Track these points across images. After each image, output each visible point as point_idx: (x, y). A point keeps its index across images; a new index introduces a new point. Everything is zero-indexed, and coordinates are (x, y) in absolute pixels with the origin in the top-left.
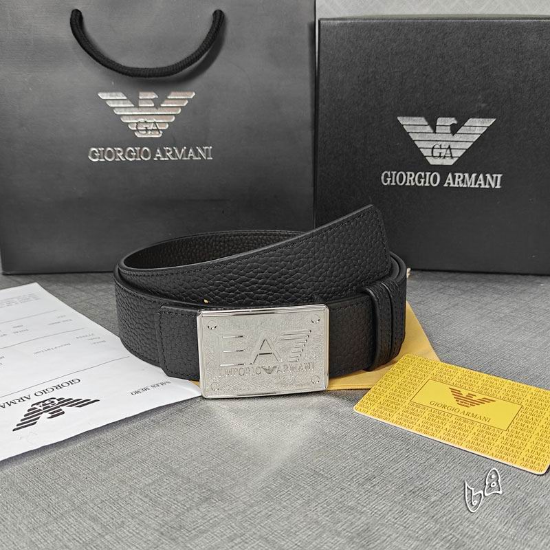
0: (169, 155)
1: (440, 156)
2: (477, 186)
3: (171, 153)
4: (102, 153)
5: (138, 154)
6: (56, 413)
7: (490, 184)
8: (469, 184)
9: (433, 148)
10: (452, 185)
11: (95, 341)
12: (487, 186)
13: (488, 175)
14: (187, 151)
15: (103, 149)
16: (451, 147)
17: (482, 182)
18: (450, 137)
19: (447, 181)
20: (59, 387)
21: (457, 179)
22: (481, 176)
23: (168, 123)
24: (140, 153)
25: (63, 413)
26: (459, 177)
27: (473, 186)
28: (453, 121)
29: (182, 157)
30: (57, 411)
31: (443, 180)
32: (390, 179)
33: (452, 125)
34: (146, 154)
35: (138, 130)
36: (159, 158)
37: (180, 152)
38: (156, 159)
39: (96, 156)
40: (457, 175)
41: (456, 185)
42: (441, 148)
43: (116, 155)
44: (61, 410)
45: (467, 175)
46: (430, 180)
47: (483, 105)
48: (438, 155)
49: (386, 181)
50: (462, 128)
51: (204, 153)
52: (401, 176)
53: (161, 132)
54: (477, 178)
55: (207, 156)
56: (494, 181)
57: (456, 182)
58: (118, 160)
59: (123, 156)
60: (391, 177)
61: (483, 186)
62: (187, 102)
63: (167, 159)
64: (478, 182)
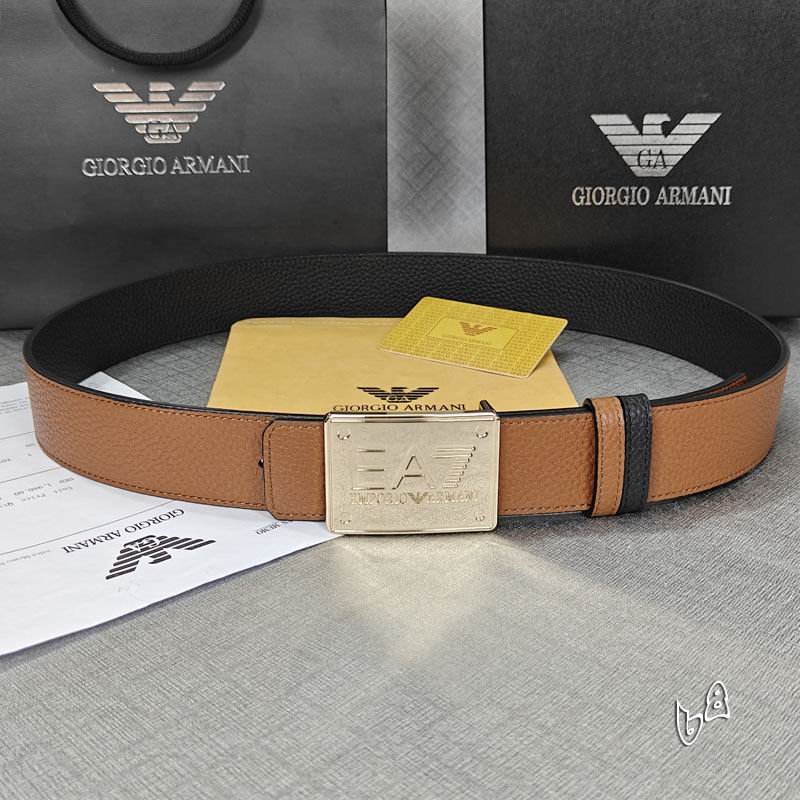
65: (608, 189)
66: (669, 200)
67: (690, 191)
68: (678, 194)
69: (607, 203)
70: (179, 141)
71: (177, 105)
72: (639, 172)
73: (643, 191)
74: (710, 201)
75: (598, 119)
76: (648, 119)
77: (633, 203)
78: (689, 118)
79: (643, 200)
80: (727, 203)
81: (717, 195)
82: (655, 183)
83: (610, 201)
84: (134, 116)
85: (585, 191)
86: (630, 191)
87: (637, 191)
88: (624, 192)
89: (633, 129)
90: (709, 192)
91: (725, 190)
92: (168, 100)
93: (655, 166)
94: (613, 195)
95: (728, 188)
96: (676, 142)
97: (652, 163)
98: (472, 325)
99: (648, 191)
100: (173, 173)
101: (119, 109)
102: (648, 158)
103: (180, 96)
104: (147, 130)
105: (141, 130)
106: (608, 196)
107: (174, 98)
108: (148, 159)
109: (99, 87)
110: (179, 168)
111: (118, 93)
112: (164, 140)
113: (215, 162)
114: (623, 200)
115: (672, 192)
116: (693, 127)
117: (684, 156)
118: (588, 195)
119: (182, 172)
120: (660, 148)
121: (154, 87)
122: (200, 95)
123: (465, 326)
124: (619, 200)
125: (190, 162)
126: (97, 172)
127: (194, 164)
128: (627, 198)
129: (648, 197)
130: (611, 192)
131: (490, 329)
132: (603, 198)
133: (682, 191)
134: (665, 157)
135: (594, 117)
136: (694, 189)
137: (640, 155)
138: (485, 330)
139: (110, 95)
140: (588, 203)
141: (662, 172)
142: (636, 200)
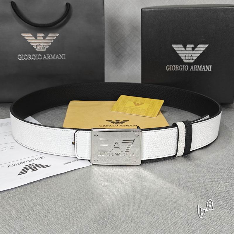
65: (176, 66)
66: (194, 69)
67: (200, 66)
68: (196, 67)
69: (176, 70)
71: (45, 40)
72: (185, 61)
73: (186, 67)
74: (205, 69)
75: (173, 46)
76: (188, 46)
77: (183, 70)
78: (199, 46)
79: (186, 69)
80: (210, 70)
81: (207, 68)
83: (177, 69)
84: (33, 43)
85: (170, 67)
86: (183, 66)
87: (185, 66)
88: (181, 67)
89: (184, 49)
90: (205, 67)
91: (210, 67)
92: (42, 38)
93: (190, 59)
94: (178, 68)
95: (211, 66)
96: (196, 53)
97: (189, 59)
98: (137, 103)
99: (188, 67)
100: (44, 59)
101: (28, 41)
103: (46, 37)
104: (36, 47)
105: (35, 47)
106: (176, 68)
107: (44, 38)
108: (37, 55)
109: (23, 35)
110: (45, 58)
111: (28, 36)
112: (41, 50)
113: (56, 56)
114: (181, 69)
115: (195, 67)
117: (198, 57)
118: (171, 67)
119: (46, 59)
121: (38, 35)
122: (52, 37)
123: (135, 103)
124: (180, 69)
125: (49, 56)
127: (50, 57)
128: (182, 68)
129: (188, 68)
131: (142, 104)
132: (175, 69)
133: (197, 67)
134: (193, 57)
136: (201, 66)
137: (185, 56)
138: (141, 104)
139: (26, 37)
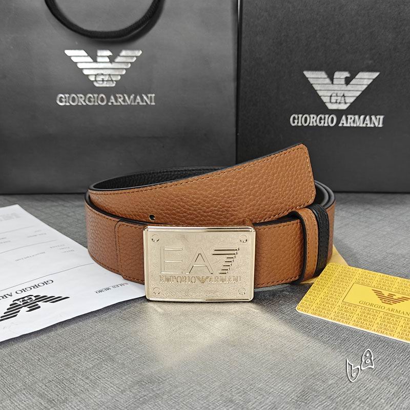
0: (121, 100)
1: (336, 102)
2: (364, 125)
3: (122, 99)
4: (67, 99)
5: (96, 100)
6: (33, 307)
7: (374, 124)
8: (358, 124)
9: (331, 96)
10: (345, 125)
11: (65, 250)
12: (372, 126)
13: (373, 117)
14: (135, 98)
15: (68, 95)
16: (345, 95)
17: (368, 122)
18: (344, 87)
19: (342, 122)
20: (36, 286)
21: (349, 120)
22: (368, 118)
23: (120, 75)
24: (97, 99)
25: (39, 307)
26: (351, 118)
27: (361, 125)
28: (347, 74)
29: (131, 102)
30: (34, 306)
31: (338, 121)
32: (297, 120)
33: (346, 78)
34: (102, 100)
35: (96, 81)
36: (112, 103)
37: (129, 98)
38: (110, 104)
39: (63, 100)
40: (349, 117)
41: (348, 125)
42: (337, 96)
43: (78, 100)
44: (37, 305)
45: (357, 117)
46: (328, 121)
47: (370, 62)
48: (335, 101)
49: (294, 123)
50: (354, 80)
51: (149, 99)
52: (306, 118)
53: (115, 82)
54: (365, 119)
55: (151, 102)
56: (377, 121)
57: (348, 123)
58: (80, 104)
59: (84, 101)
60: (298, 119)
61: (369, 126)
62: (135, 59)
63: (119, 104)
64: (365, 122)
70: (114, 85)
82: (339, 113)
102: (336, 98)
116: (362, 80)
120: (343, 92)
126: (66, 102)
130: (314, 118)
135: (305, 73)
140: (300, 124)
141: (344, 107)
142: (328, 123)
